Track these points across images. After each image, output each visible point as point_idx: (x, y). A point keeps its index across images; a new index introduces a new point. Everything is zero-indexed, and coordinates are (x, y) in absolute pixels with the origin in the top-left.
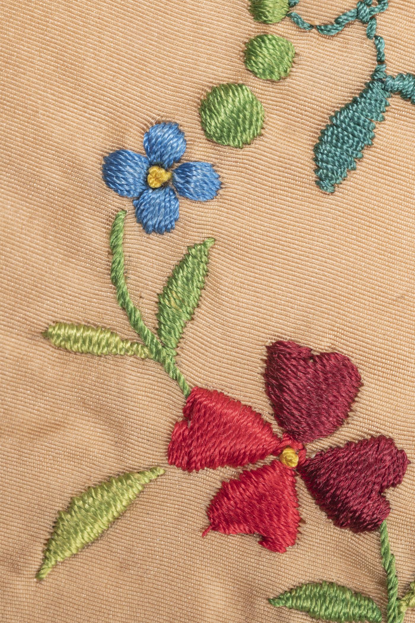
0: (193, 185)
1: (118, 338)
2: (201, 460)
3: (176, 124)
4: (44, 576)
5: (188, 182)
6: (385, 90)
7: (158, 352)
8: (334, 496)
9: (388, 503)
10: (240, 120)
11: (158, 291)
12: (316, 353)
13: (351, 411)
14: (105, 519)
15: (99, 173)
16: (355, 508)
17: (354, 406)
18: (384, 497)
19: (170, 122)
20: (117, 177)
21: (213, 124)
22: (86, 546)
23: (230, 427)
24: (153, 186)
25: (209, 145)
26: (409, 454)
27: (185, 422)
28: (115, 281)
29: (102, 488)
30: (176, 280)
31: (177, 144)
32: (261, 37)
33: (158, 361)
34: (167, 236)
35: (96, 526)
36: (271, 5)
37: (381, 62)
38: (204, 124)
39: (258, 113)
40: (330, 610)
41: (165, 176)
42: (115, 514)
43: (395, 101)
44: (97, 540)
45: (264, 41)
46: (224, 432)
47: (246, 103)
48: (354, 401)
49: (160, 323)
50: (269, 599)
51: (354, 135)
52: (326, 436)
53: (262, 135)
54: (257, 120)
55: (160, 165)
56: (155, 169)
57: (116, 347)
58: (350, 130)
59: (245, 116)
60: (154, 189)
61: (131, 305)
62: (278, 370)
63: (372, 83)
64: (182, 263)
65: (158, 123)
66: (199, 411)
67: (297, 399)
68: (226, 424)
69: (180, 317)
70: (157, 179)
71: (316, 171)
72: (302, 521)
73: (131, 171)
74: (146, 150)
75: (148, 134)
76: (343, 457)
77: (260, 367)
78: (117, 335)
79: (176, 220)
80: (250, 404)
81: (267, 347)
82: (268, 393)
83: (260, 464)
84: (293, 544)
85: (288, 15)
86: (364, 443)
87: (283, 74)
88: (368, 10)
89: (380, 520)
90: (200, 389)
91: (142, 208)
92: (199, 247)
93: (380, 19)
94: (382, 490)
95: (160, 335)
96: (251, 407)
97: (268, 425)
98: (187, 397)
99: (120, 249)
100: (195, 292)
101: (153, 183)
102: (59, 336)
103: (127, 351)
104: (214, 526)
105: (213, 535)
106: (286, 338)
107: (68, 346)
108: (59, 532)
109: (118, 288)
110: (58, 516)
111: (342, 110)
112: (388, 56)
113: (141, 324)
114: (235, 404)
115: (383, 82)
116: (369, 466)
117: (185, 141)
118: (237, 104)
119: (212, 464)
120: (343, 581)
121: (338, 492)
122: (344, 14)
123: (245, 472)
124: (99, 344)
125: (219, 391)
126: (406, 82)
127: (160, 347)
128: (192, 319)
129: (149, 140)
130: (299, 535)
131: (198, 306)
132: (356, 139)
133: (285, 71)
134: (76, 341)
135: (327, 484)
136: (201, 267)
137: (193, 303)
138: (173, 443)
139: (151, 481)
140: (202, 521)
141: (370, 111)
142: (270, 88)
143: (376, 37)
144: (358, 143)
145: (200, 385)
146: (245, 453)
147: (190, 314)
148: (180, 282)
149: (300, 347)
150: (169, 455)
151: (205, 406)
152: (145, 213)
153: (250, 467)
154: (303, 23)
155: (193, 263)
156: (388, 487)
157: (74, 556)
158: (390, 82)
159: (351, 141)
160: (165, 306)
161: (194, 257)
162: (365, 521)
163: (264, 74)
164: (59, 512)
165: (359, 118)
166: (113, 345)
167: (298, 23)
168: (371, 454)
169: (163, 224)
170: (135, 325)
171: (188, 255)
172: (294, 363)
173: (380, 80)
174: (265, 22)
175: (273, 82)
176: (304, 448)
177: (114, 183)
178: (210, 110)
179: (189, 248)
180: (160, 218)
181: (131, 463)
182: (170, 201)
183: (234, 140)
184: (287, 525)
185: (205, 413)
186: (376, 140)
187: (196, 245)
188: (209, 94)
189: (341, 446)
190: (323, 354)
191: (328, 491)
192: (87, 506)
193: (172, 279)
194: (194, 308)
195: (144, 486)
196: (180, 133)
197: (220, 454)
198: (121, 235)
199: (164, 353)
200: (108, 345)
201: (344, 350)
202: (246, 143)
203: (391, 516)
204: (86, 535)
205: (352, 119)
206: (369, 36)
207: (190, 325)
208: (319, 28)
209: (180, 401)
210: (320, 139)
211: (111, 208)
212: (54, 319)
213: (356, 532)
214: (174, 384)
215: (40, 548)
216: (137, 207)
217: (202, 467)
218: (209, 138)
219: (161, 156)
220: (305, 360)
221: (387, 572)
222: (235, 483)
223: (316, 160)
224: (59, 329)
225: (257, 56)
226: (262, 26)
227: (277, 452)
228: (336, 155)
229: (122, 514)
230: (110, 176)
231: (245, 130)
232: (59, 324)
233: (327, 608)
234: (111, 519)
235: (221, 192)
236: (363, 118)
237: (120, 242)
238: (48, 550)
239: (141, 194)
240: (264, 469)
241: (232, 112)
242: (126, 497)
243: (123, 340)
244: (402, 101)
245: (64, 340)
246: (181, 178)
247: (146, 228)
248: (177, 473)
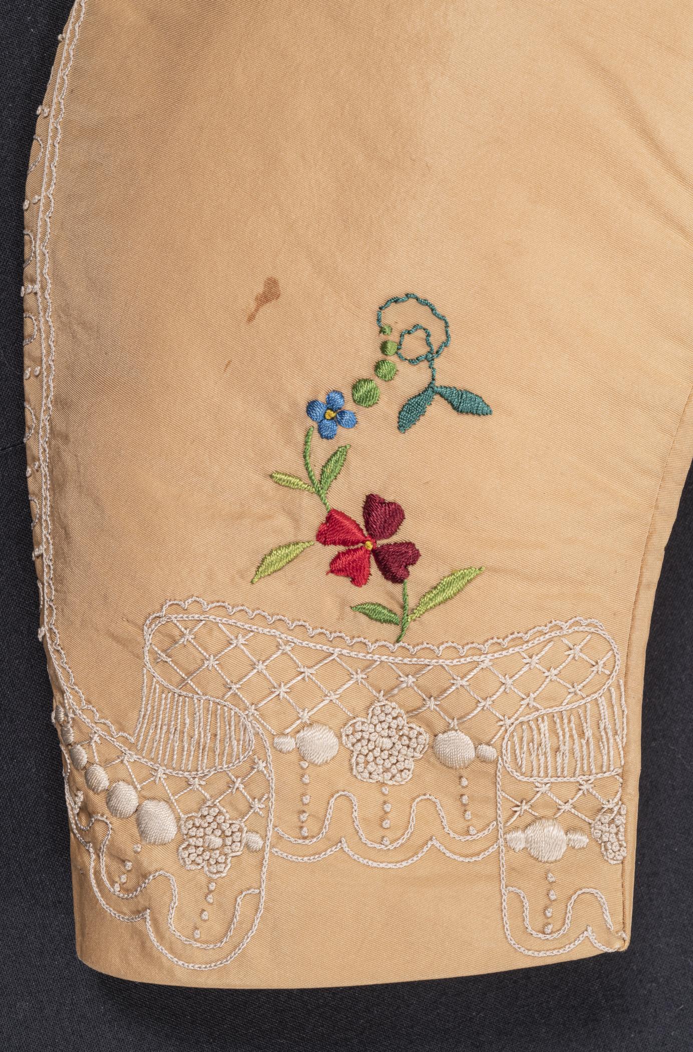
0: (344, 420)
1: (302, 482)
2: (330, 541)
3: (342, 393)
4: (254, 582)
5: (343, 419)
6: (433, 392)
7: (319, 491)
8: (385, 564)
9: (409, 572)
10: (369, 396)
11: (323, 464)
12: (387, 502)
13: (399, 529)
14: (285, 560)
15: (305, 409)
16: (393, 571)
17: (400, 527)
18: (408, 569)
19: (339, 391)
20: (312, 412)
21: (357, 395)
22: (275, 571)
23: (345, 529)
24: (327, 418)
25: (354, 404)
26: (421, 552)
27: (326, 523)
28: (305, 457)
29: (286, 547)
30: (331, 461)
31: (340, 401)
32: (383, 361)
33: (318, 495)
34: (330, 441)
35: (281, 563)
36: (390, 348)
37: (433, 379)
38: (353, 395)
39: (377, 394)
40: (377, 616)
41: (333, 415)
42: (290, 559)
43: (437, 397)
44: (279, 570)
45: (384, 363)
46: (342, 530)
47: (372, 389)
48: (400, 525)
49: (321, 479)
50: (351, 607)
51: (417, 410)
52: (386, 539)
53: (377, 403)
54: (376, 397)
55: (332, 410)
56: (329, 411)
57: (301, 486)
58: (415, 407)
59: (371, 394)
60: (328, 420)
61: (310, 469)
62: (369, 506)
63: (428, 388)
64: (336, 453)
65: (334, 391)
66: (333, 519)
67: (375, 520)
68: (343, 526)
69: (330, 477)
70: (329, 416)
71: (398, 422)
72: (370, 574)
73: (319, 410)
74: (327, 402)
75: (329, 395)
76: (391, 548)
77: (362, 504)
78: (302, 481)
79: (335, 434)
80: (355, 519)
81: (366, 496)
82: (364, 516)
83: (356, 547)
84: (365, 584)
85: (397, 353)
86: (402, 544)
87: (390, 378)
88: (431, 356)
89: (404, 578)
90: (334, 510)
91: (321, 427)
92: (343, 448)
93: (436, 361)
94: (405, 567)
95: (321, 484)
96: (355, 521)
97: (361, 530)
98: (328, 512)
99: (309, 444)
100: (339, 467)
101: (327, 417)
102: (277, 478)
103: (306, 488)
104: (332, 571)
105: (330, 574)
106: (375, 493)
107: (280, 483)
108: (264, 564)
109: (306, 460)
110: (264, 556)
111: (414, 397)
112: (437, 377)
113: (313, 478)
114: (348, 519)
115: (433, 388)
116: (402, 554)
117: (344, 401)
118: (368, 389)
119: (335, 543)
120: (385, 604)
121: (387, 563)
122: (421, 356)
123: (349, 549)
124: (294, 484)
125: (343, 512)
126: (443, 390)
127: (320, 489)
128: (336, 479)
129: (329, 398)
130: (368, 581)
131: (339, 473)
132: (417, 412)
133: (391, 377)
134: (284, 481)
135: (383, 559)
136: (343, 456)
137: (337, 472)
138: (319, 532)
139: (307, 547)
140: (328, 568)
141: (425, 400)
142: (384, 383)
143: (433, 368)
144: (418, 413)
145: (335, 508)
146: (349, 540)
147: (335, 476)
148: (332, 462)
149: (380, 498)
150: (317, 537)
151: (335, 518)
152: (322, 429)
153: (352, 547)
154: (402, 357)
155: (340, 455)
156: (409, 564)
157: (269, 575)
158: (436, 389)
159: (415, 412)
160: (325, 471)
161: (341, 452)
162: (397, 578)
163: (382, 377)
164: (265, 555)
165: (420, 403)
166: (300, 485)
167: (400, 357)
168: (404, 549)
169: (329, 435)
170: (310, 478)
171: (338, 451)
172: (377, 504)
173: (431, 387)
174: (386, 355)
175: (386, 381)
176: (376, 542)
177: (311, 414)
178: (357, 389)
179: (339, 448)
180: (328, 433)
181: (300, 538)
182: (333, 426)
183: (365, 403)
184: (364, 575)
185: (335, 520)
186: (426, 413)
187: (342, 447)
188: (357, 382)
189: (392, 544)
190: (390, 502)
191: (383, 562)
192: (278, 554)
193: (329, 460)
194: (337, 474)
195: (304, 549)
196: (342, 397)
197: (339, 539)
198: (310, 437)
199: (321, 492)
200: (297, 485)
201: (399, 502)
202: (370, 406)
203: (410, 578)
204: (276, 567)
205: (417, 402)
206: (430, 367)
207: (334, 481)
208: (409, 360)
209: (325, 514)
210: (402, 409)
211: (308, 425)
212: (276, 470)
213: (393, 583)
214: (324, 506)
215: (254, 569)
216: (319, 426)
217: (330, 544)
218: (354, 401)
219: (333, 406)
220: (381, 504)
221: (405, 601)
222: (344, 554)
223: (399, 418)
224: (278, 474)
225: (380, 369)
226: (384, 356)
227: (364, 542)
228: (407, 417)
229: (292, 560)
230: (309, 411)
231: (370, 400)
232: (278, 473)
233: (376, 615)
234: (288, 561)
235: (356, 425)
236: (422, 403)
237: (310, 440)
238: (258, 571)
239: (322, 421)
240: (357, 549)
241: (366, 392)
242: (295, 552)
243: (304, 483)
244: (440, 398)
245: (279, 479)
246: (340, 417)
247: (322, 436)
248: (319, 545)
